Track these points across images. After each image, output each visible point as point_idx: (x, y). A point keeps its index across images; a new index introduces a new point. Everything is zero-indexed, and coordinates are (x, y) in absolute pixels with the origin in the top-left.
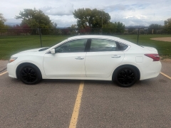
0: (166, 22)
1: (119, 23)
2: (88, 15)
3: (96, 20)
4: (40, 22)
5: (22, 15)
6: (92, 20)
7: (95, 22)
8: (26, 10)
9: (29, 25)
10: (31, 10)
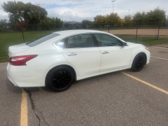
0: (95, 19)
1: (57, 18)
2: (22, 9)
6: (28, 15)
7: (31, 17)
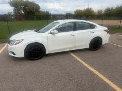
0: (75, 12)
3: (30, 9)
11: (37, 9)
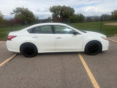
0: (112, 13)
1: (80, 14)
2: (59, 10)
4: (27, 16)
5: (15, 11)
6: (62, 13)
7: (64, 14)
8: (17, 8)
9: (20, 19)
10: (20, 8)
11: (72, 13)
